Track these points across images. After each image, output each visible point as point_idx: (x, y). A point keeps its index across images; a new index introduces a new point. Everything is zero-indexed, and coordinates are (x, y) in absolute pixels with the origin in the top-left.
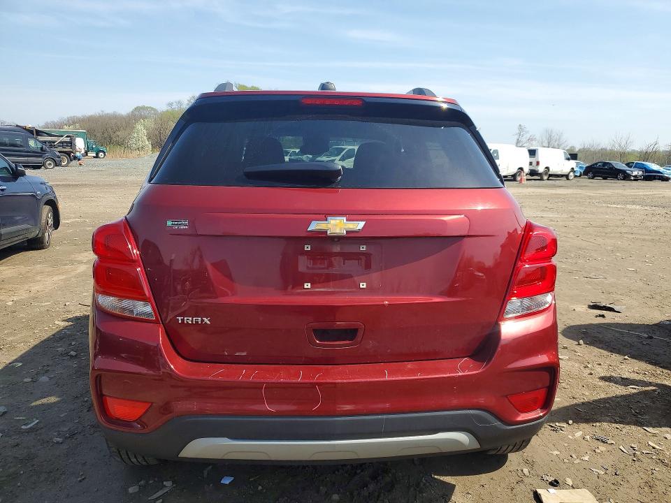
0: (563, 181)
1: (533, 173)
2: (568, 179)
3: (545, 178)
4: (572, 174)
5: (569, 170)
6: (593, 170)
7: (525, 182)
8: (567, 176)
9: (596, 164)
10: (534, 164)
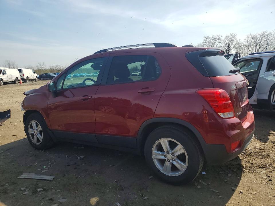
0: (34, 82)
1: (23, 79)
2: (36, 81)
3: (28, 81)
4: (37, 79)
5: (35, 77)
6: (42, 77)
7: (22, 83)
8: (35, 80)
9: (43, 74)
10: (22, 75)
